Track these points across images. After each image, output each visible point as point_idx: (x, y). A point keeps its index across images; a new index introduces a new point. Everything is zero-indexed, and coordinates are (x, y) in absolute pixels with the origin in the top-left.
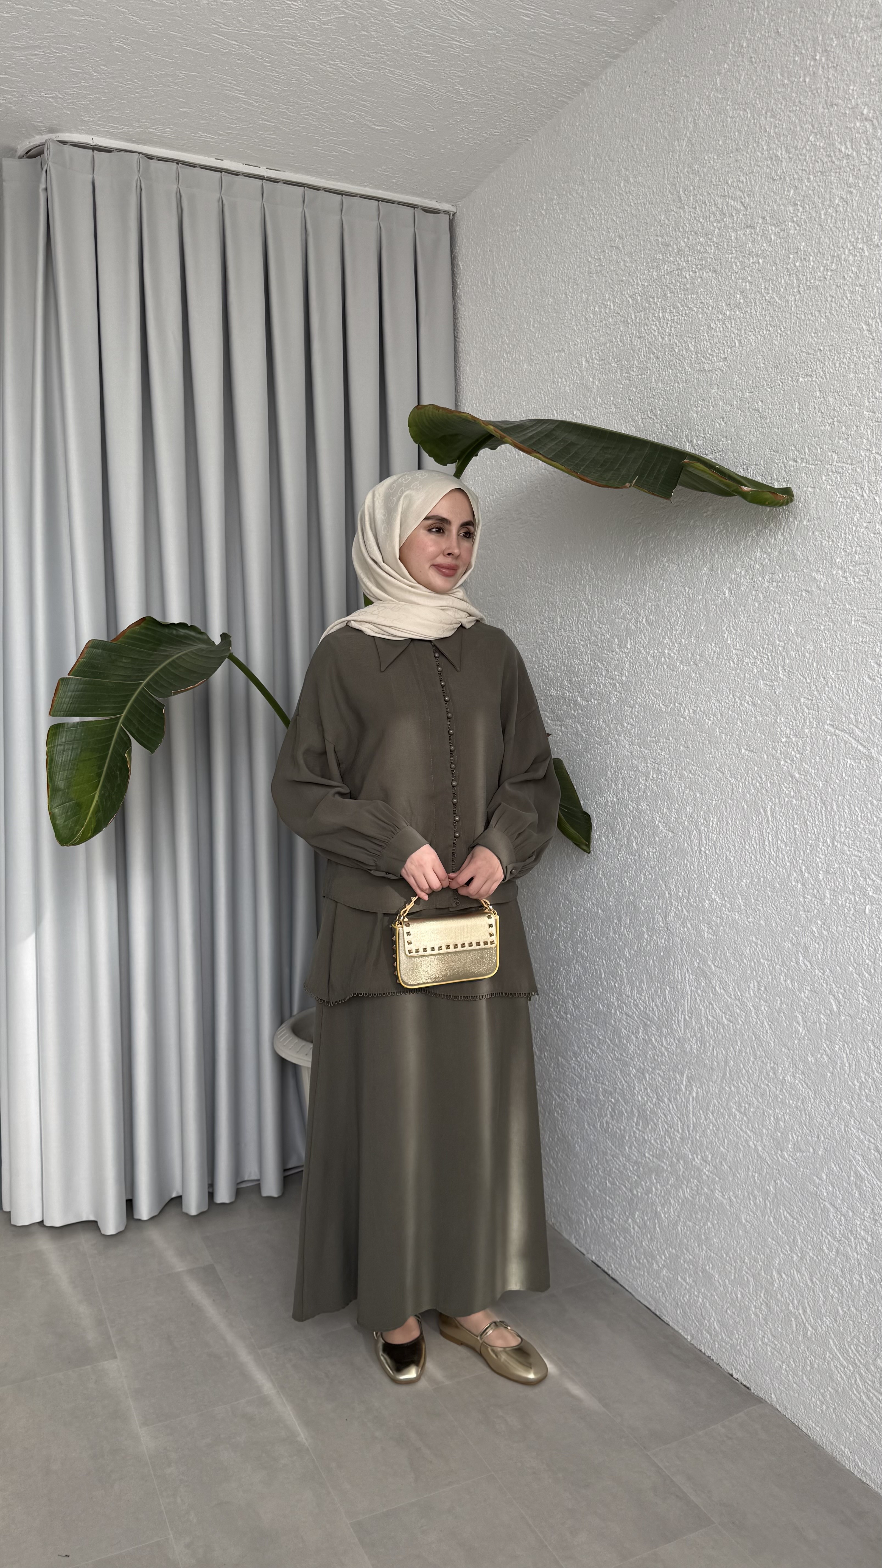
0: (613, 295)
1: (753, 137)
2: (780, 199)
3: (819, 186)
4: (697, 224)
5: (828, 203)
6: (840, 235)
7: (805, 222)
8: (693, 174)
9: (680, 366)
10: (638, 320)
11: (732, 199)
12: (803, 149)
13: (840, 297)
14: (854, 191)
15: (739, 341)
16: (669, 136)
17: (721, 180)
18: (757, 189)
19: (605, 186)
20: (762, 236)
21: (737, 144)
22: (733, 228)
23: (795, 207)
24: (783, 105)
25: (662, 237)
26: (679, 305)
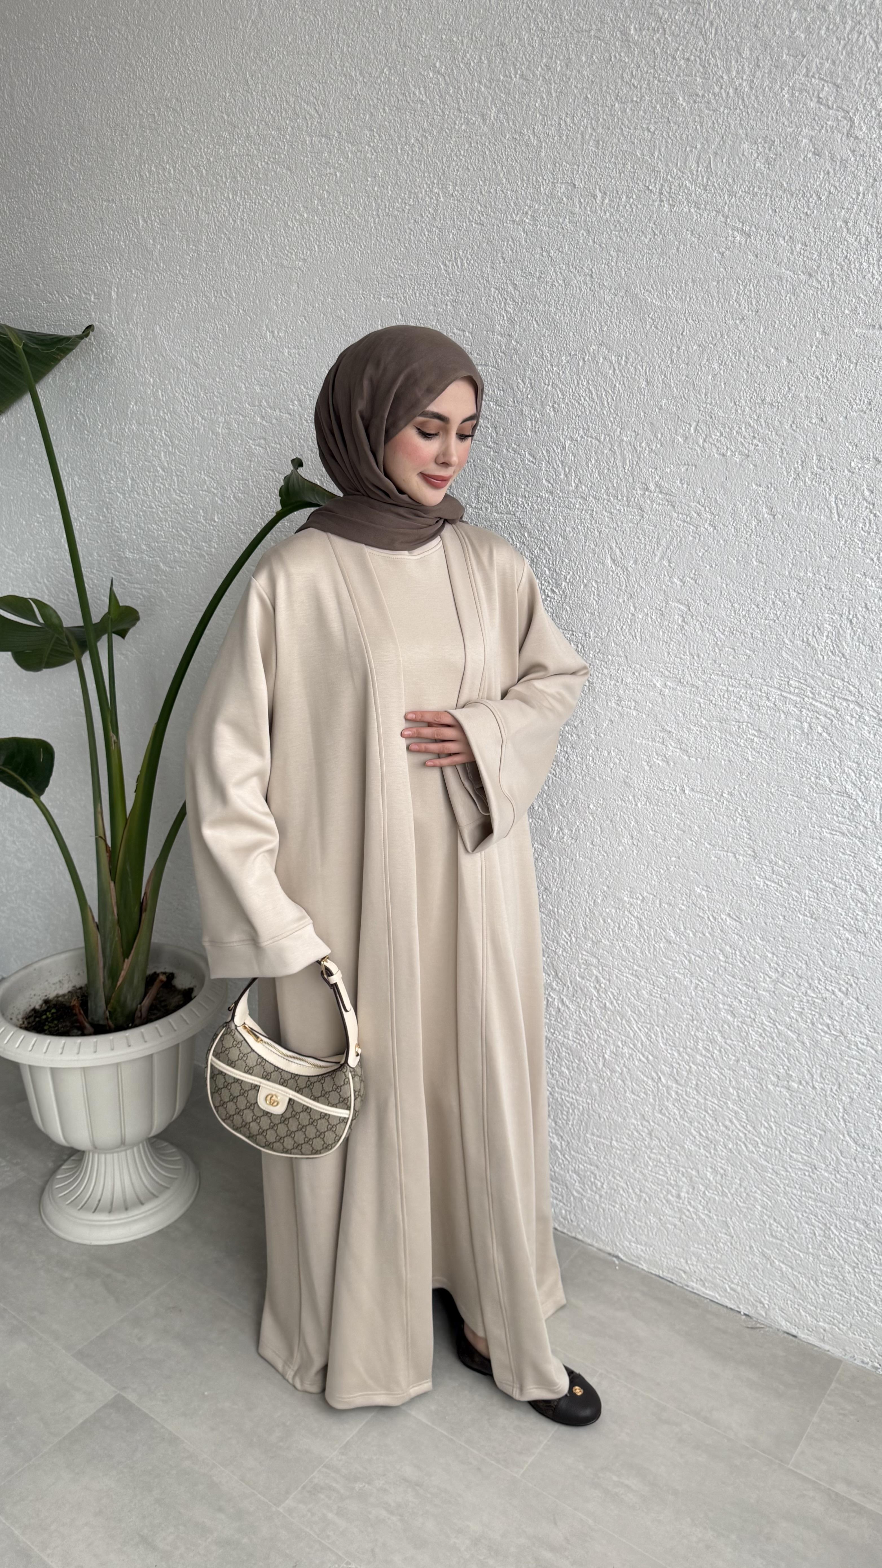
0: (172, 159)
1: (325, 48)
2: (357, 119)
3: (394, 120)
4: (268, 115)
5: (404, 139)
6: (417, 174)
7: (382, 150)
8: (260, 60)
9: (256, 255)
10: (204, 194)
11: (305, 102)
12: (377, 78)
13: (418, 232)
14: (429, 138)
15: (319, 246)
16: (231, 11)
17: (292, 78)
18: (331, 101)
19: (156, 37)
20: (338, 150)
21: (309, 48)
22: (307, 131)
23: (372, 133)
24: (356, 25)
25: (228, 116)
26: (251, 192)
